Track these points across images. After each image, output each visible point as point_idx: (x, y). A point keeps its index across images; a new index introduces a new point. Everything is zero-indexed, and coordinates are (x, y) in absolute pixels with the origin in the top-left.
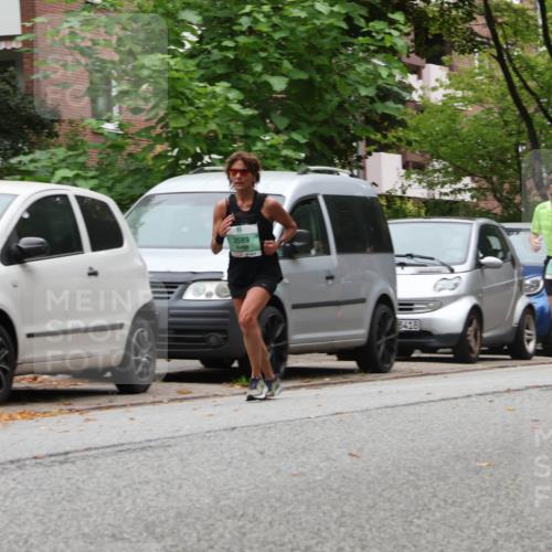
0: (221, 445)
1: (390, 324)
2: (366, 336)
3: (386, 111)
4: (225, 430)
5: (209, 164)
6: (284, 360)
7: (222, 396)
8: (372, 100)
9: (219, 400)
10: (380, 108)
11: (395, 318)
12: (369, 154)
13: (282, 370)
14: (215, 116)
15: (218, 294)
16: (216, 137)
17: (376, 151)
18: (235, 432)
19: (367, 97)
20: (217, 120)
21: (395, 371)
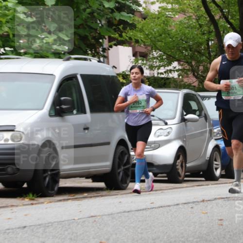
0: (16, 237)
1: (126, 158)
2: (111, 166)
3: (122, 18)
4: (19, 228)
5: (3, 54)
6: (57, 182)
7: (17, 206)
8: (112, 11)
9: (15, 209)
10: (118, 16)
11: (130, 155)
12: (111, 47)
13: (56, 188)
14: (7, 22)
15: (13, 140)
16: (8, 35)
17: (116, 45)
18: (26, 229)
19: (109, 8)
20: (9, 25)
21: (130, 189)
